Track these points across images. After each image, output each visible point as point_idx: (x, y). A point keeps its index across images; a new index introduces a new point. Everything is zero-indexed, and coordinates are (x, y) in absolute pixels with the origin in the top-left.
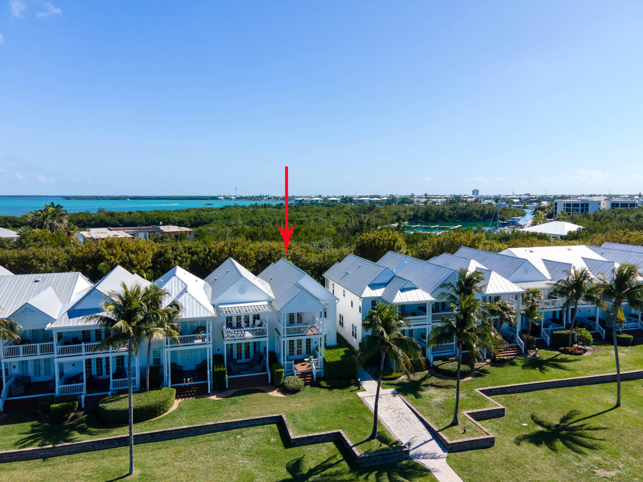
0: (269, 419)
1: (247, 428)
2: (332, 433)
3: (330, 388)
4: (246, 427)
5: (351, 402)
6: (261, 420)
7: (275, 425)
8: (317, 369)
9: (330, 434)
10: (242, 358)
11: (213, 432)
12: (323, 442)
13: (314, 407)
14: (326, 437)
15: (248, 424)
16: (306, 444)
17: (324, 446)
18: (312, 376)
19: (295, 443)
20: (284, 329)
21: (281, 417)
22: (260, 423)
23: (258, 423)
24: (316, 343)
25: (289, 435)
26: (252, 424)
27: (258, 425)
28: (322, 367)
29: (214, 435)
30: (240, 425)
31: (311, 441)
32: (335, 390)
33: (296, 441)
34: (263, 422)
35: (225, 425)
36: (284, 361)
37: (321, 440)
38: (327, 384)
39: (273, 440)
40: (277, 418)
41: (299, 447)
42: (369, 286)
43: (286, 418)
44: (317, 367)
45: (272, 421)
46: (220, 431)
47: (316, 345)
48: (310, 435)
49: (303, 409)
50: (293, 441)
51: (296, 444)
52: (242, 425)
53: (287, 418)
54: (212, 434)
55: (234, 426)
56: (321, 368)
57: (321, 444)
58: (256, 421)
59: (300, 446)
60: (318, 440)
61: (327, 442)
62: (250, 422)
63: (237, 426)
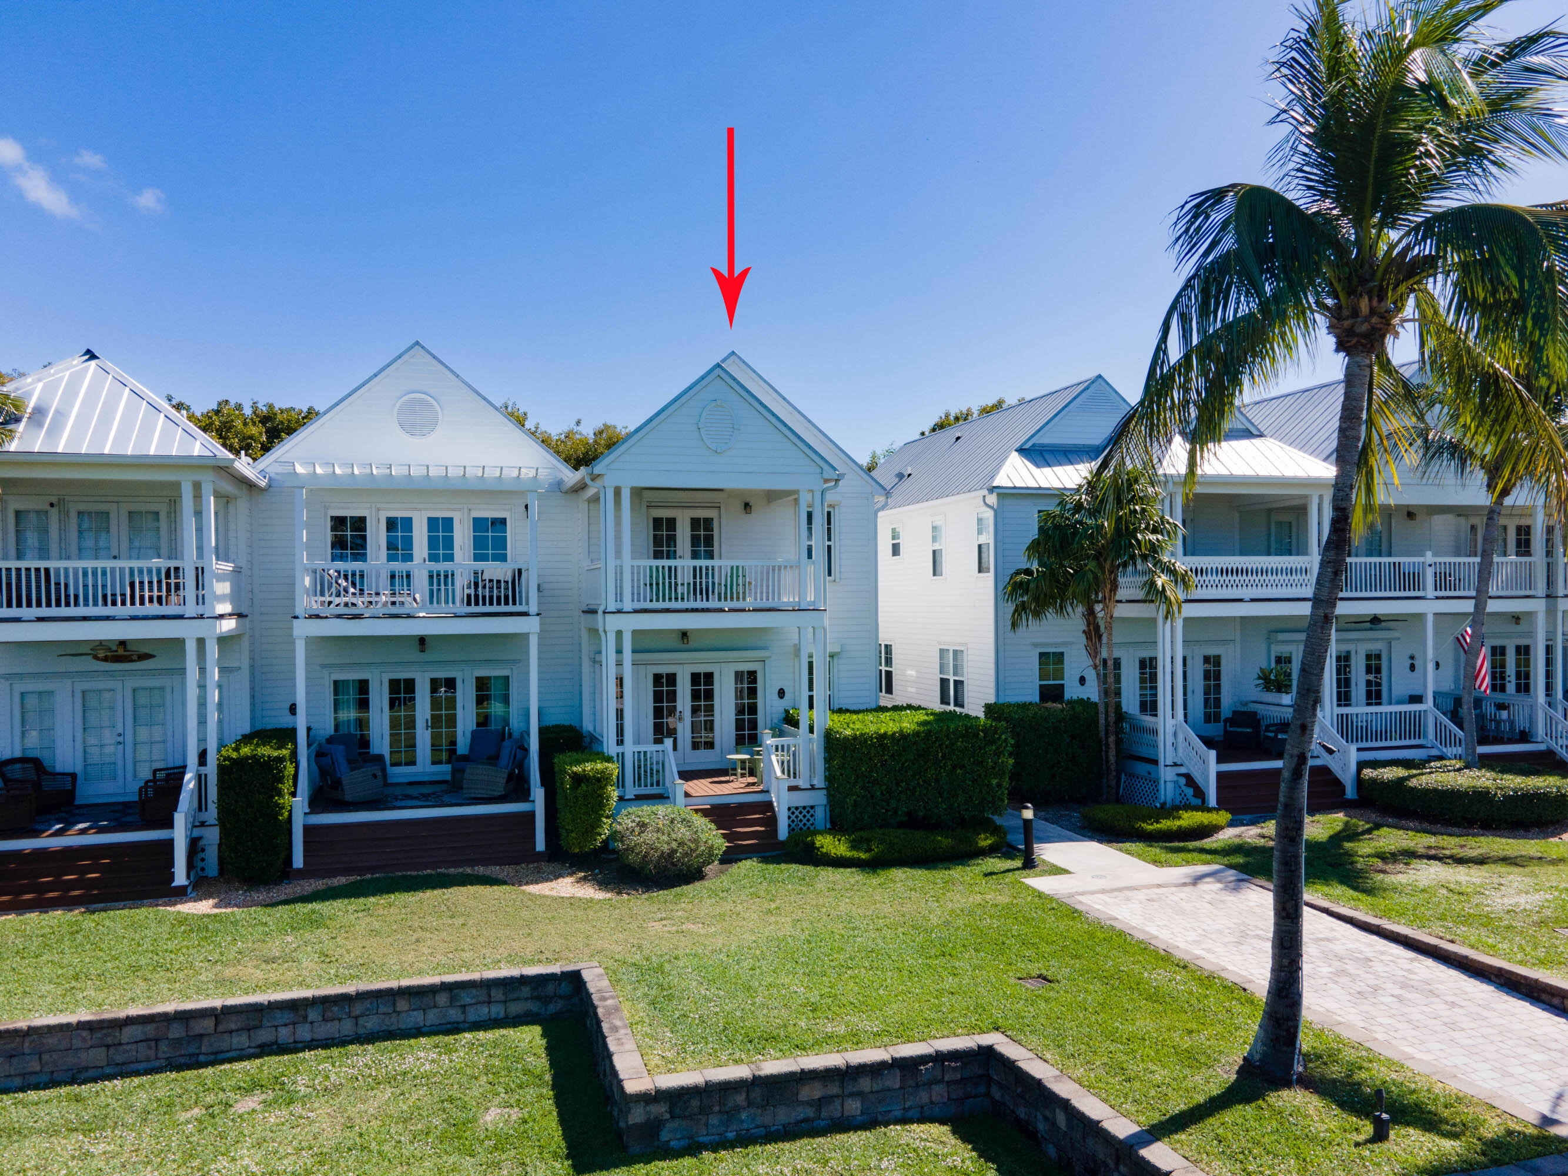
0: (497, 994)
1: (335, 1052)
2: (940, 1058)
3: (873, 865)
4: (326, 1044)
5: (1008, 912)
6: (442, 999)
7: (537, 1030)
8: (792, 789)
9: (923, 1059)
10: (419, 758)
11: (72, 1082)
12: (869, 1124)
13: (788, 930)
14: (893, 1081)
15: (347, 1027)
16: (745, 1140)
17: (881, 1155)
18: (772, 821)
19: (652, 1128)
20: (619, 571)
21: (575, 979)
22: (432, 1017)
23: (416, 1018)
24: (781, 693)
25: (614, 1073)
26: (371, 1023)
27: (417, 1032)
28: (819, 781)
29: (78, 1099)
30: (284, 1034)
31: (783, 1115)
32: (899, 874)
33: (660, 1109)
34: (454, 1014)
35: (176, 1031)
36: (620, 742)
37: (854, 1107)
38: (854, 847)
39: (492, 1117)
40: (550, 989)
41: (688, 1161)
42: (1021, 451)
43: (605, 983)
44: (793, 782)
45: (516, 1008)
46: (124, 1075)
47: (785, 703)
48: (773, 1066)
49: (719, 942)
50: (637, 1116)
51: (665, 1136)
52: (304, 1033)
53: (615, 982)
54: (64, 1090)
55: (241, 1040)
56: (813, 788)
57: (855, 1139)
58: (402, 1005)
59: (693, 1149)
60: (834, 1110)
61: (904, 1121)
62: (357, 1009)
63: (264, 1036)
